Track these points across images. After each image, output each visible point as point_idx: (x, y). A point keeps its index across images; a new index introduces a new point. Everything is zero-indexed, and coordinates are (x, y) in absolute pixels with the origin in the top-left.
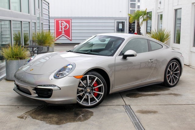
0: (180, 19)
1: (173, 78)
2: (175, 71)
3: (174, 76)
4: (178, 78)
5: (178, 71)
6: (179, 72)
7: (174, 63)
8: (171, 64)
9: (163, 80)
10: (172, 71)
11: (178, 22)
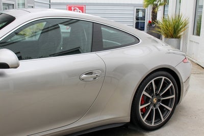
0: (202, 7)
1: (157, 110)
2: (164, 95)
3: (161, 107)
4: (170, 109)
5: (173, 94)
6: (174, 96)
7: (162, 79)
8: (153, 81)
9: (128, 119)
10: (157, 95)
11: (199, 10)
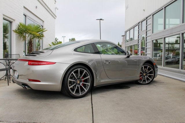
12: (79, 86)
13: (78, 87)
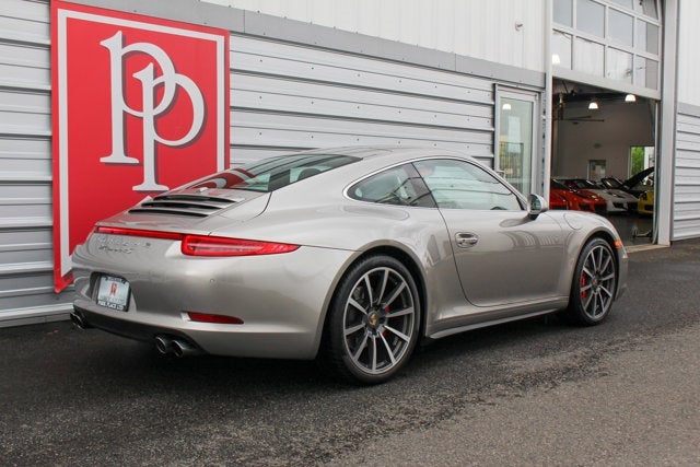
12: (374, 337)
13: (369, 340)
